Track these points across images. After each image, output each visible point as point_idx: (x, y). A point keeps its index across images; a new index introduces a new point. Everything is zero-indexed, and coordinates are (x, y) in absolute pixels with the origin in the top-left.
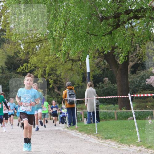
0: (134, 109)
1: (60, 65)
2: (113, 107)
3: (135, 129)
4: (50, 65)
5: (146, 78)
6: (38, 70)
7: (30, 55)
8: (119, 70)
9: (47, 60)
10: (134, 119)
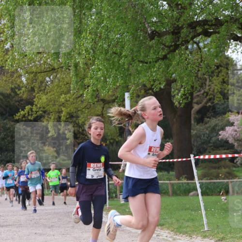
0: (199, 179)
1: (83, 108)
2: (166, 175)
3: (201, 210)
4: (67, 108)
5: (219, 130)
6: (48, 117)
7: (36, 91)
8: (176, 117)
9: (63, 100)
10: (198, 195)
